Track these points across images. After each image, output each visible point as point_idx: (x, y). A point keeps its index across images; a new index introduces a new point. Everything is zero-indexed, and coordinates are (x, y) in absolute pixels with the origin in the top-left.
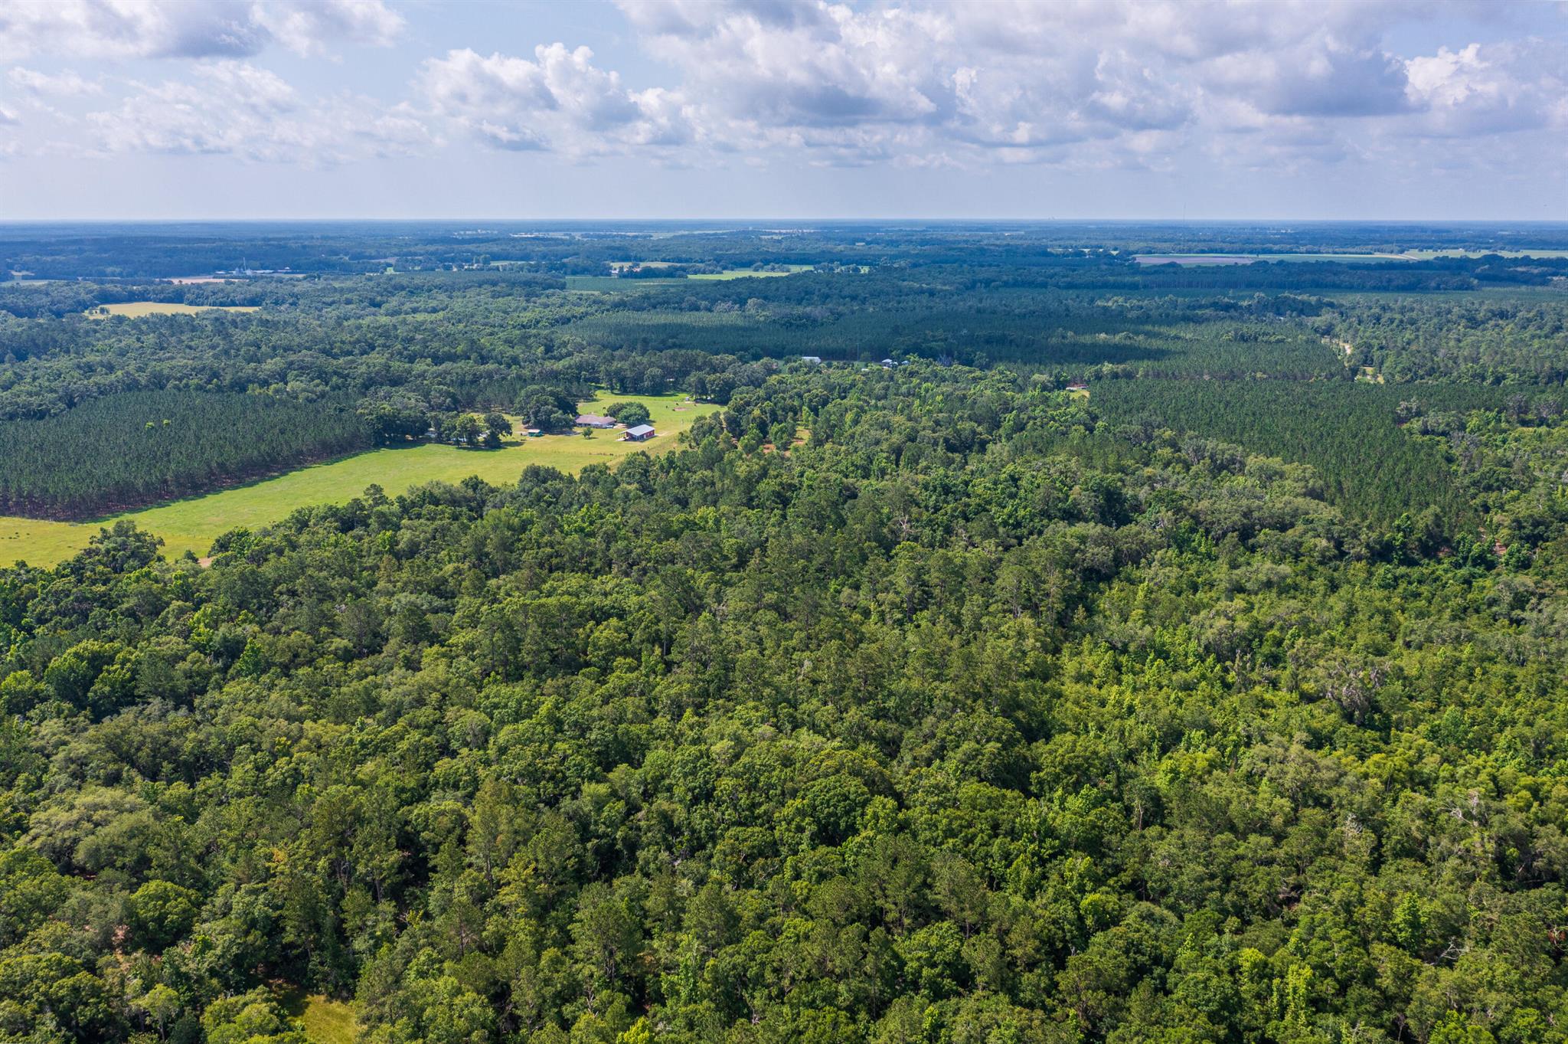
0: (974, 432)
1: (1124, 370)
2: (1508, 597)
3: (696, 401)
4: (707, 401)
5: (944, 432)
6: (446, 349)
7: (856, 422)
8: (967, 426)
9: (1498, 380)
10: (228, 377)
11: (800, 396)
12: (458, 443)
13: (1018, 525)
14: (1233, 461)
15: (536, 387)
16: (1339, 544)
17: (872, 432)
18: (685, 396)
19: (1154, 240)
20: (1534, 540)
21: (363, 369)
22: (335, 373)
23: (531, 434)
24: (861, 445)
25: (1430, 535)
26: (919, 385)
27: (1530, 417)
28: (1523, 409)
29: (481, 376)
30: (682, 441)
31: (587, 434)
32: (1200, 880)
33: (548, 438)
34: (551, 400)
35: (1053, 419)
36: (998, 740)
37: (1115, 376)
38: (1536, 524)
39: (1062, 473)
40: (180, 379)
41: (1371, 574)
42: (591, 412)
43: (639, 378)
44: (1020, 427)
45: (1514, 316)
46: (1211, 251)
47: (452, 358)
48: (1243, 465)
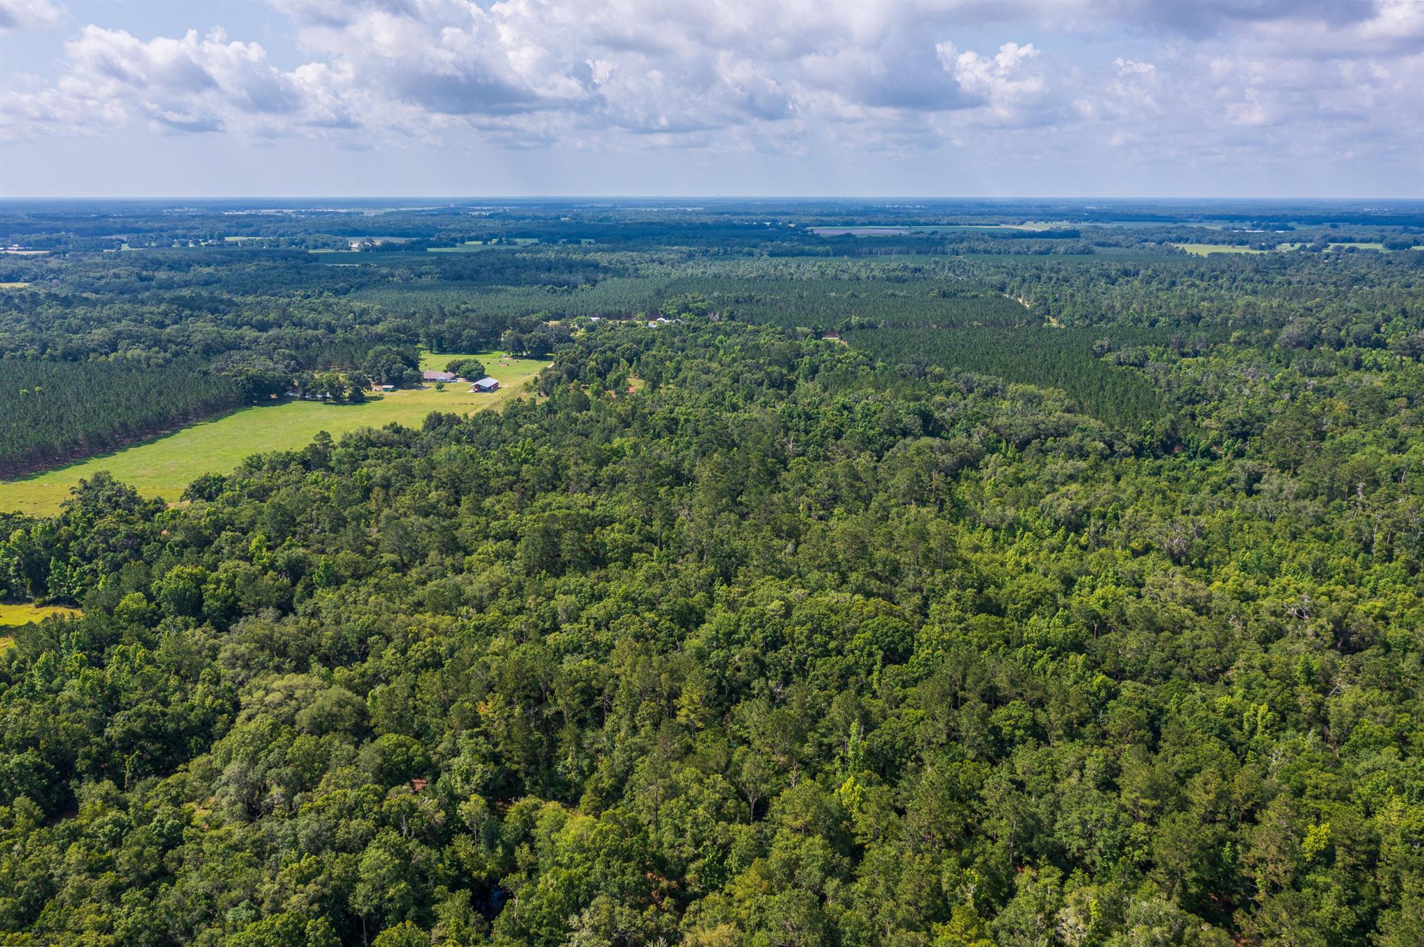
0: (782, 374)
1: (868, 322)
2: (1243, 477)
4: (522, 357)
6: (259, 317)
7: (678, 369)
9: (1153, 323)
10: (60, 348)
12: (324, 399)
13: (870, 441)
14: (995, 389)
16: (1110, 445)
17: (703, 376)
19: (816, 215)
20: (1244, 436)
23: (386, 390)
25: (1169, 437)
27: (1186, 350)
28: (1182, 344)
31: (436, 388)
32: (1163, 661)
33: (402, 392)
34: (399, 358)
36: (972, 586)
37: (862, 326)
38: (1244, 424)
40: (15, 350)
41: (1140, 467)
45: (1137, 273)
46: (871, 224)
48: (1004, 392)
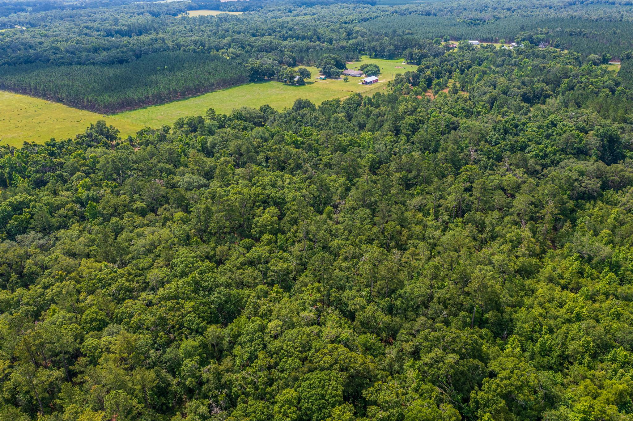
0: (542, 90)
3: (408, 63)
5: (524, 89)
6: (303, 33)
7: (479, 80)
8: (539, 86)
11: (457, 63)
12: (285, 81)
13: (546, 156)
15: (327, 55)
17: (484, 87)
18: (403, 60)
21: (259, 43)
22: (249, 45)
23: (321, 78)
24: (476, 94)
26: (522, 60)
29: (311, 48)
30: (389, 86)
31: (346, 80)
33: (328, 80)
34: (333, 62)
35: (592, 83)
39: (585, 121)
42: (352, 68)
43: (383, 50)
44: (571, 88)
47: (303, 38)
